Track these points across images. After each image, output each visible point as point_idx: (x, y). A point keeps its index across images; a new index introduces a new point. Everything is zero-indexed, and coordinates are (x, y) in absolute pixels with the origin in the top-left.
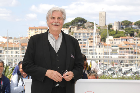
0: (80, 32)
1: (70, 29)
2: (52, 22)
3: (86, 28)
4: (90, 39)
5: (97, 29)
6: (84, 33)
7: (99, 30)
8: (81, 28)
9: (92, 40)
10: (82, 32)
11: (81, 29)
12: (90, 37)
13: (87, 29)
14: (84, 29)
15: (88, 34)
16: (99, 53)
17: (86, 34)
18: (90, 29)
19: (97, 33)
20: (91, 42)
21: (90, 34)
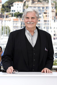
0: (35, 6)
1: (25, 2)
2: (27, 22)
3: (41, 2)
4: (45, 13)
5: (53, 2)
6: (39, 7)
7: (55, 4)
8: (36, 1)
9: (46, 15)
10: (37, 5)
11: (36, 3)
12: (45, 11)
13: (43, 3)
14: (39, 3)
15: (43, 8)
16: (54, 28)
17: (41, 8)
18: (45, 2)
19: (52, 7)
20: (46, 16)
21: (45, 8)
